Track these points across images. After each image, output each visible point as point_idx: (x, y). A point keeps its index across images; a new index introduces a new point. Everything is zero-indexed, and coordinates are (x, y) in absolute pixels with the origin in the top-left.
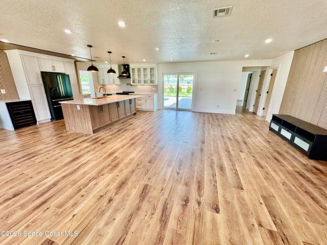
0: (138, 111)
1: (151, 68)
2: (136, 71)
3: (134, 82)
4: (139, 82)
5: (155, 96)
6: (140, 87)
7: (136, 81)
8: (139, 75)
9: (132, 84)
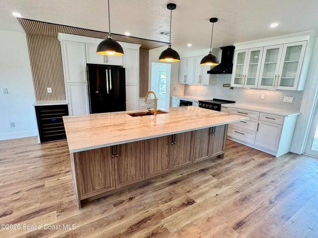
0: (236, 145)
1: (289, 48)
2: (248, 58)
3: (237, 81)
4: (251, 81)
5: (290, 120)
6: (249, 92)
7: (244, 80)
8: (253, 67)
9: (233, 85)
